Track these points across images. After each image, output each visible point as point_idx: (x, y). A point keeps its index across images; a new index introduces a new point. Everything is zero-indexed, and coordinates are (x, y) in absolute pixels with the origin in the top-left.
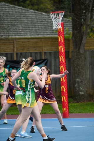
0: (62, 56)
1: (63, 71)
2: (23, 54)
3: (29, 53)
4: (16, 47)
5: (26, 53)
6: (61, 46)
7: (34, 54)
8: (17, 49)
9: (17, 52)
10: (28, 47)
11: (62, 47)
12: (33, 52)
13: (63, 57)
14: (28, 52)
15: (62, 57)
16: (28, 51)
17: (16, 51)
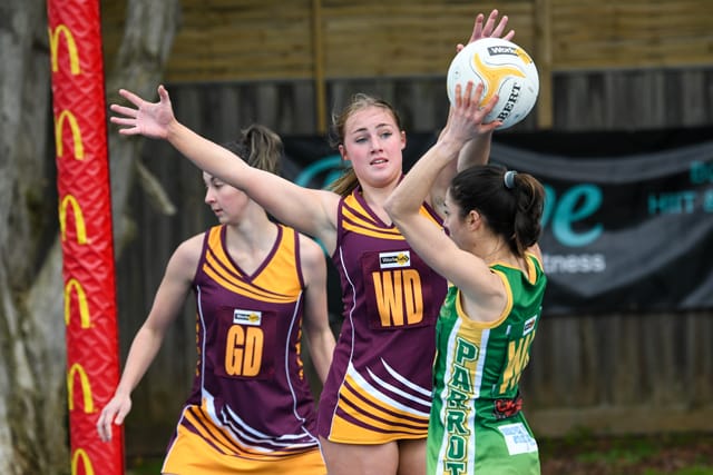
0: (66, 112)
1: (75, 239)
2: (609, 81)
3: (660, 79)
4: (555, 35)
5: (633, 74)
6: (59, 28)
7: (699, 79)
8: (564, 46)
9: (564, 68)
10: (652, 29)
11: (68, 34)
12: (694, 71)
13: (81, 122)
14: (647, 64)
15: (73, 121)
16: (652, 57)
17: (555, 60)
